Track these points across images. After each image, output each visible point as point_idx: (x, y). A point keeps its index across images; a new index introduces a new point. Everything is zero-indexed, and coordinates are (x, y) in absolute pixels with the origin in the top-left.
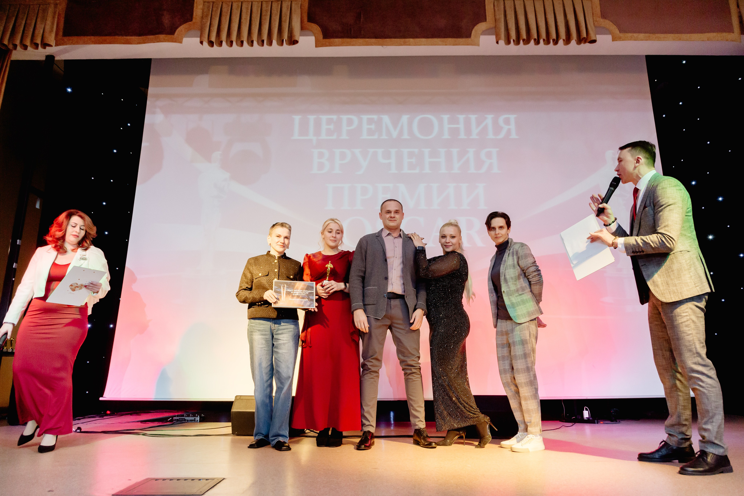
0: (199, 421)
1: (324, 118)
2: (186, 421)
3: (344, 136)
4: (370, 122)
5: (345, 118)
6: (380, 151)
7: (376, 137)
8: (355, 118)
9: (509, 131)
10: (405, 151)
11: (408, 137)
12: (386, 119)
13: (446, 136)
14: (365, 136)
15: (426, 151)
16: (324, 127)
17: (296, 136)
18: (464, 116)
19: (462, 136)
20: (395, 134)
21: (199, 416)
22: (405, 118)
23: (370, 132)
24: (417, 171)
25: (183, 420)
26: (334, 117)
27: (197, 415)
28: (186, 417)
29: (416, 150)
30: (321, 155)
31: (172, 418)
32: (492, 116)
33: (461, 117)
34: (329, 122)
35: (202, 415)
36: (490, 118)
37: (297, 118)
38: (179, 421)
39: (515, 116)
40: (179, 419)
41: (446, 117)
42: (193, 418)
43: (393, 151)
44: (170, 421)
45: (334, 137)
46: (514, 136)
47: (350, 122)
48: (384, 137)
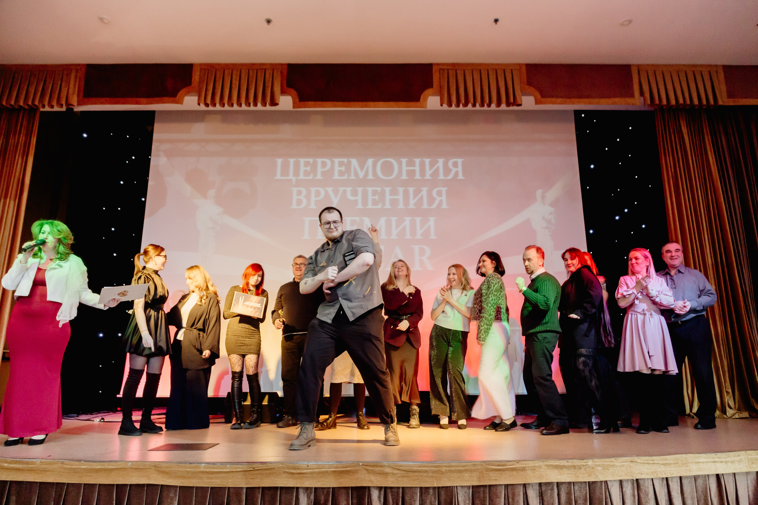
1: (302, 161)
3: (319, 177)
4: (341, 164)
5: (319, 161)
6: (349, 190)
7: (345, 177)
8: (328, 162)
9: (457, 173)
10: (370, 190)
11: (373, 178)
12: (354, 162)
13: (404, 177)
14: (336, 177)
15: (387, 190)
16: (302, 168)
17: (278, 177)
18: (420, 160)
19: (418, 177)
20: (361, 175)
22: (370, 161)
23: (341, 173)
24: (379, 206)
26: (311, 160)
29: (379, 189)
30: (299, 193)
32: (443, 160)
33: (417, 161)
34: (307, 164)
36: (441, 161)
37: (279, 161)
39: (462, 160)
41: (404, 161)
43: (360, 190)
45: (311, 177)
46: (461, 177)
47: (324, 164)
48: (353, 177)
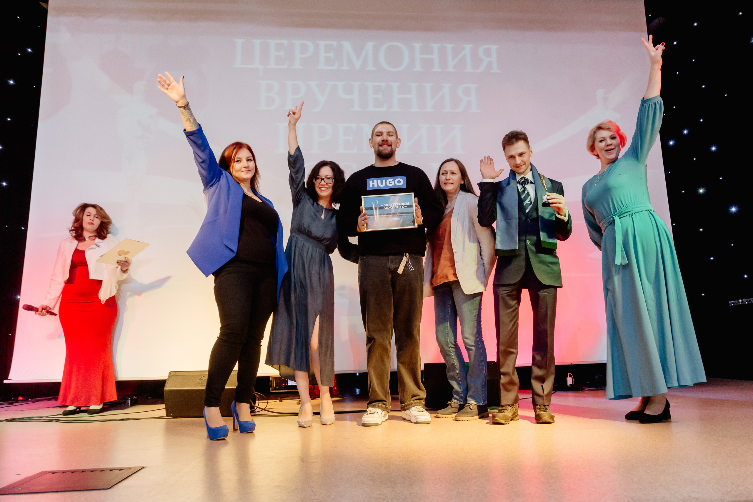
0: (130, 404)
1: (273, 43)
3: (297, 66)
4: (328, 48)
5: (297, 43)
6: (340, 84)
7: (335, 67)
8: (310, 44)
9: (490, 64)
10: (370, 85)
11: (373, 69)
12: (347, 46)
13: (418, 68)
14: (322, 66)
15: (395, 86)
16: (273, 53)
17: (238, 64)
18: (439, 45)
19: (437, 68)
20: (358, 64)
22: (370, 46)
23: (329, 61)
24: (383, 109)
26: (285, 42)
29: (383, 84)
30: (269, 88)
32: (471, 46)
33: (435, 46)
34: (279, 47)
36: (468, 48)
37: (239, 42)
39: (497, 46)
41: (417, 46)
43: (356, 85)
45: (285, 66)
46: (495, 70)
47: (304, 49)
48: (345, 67)
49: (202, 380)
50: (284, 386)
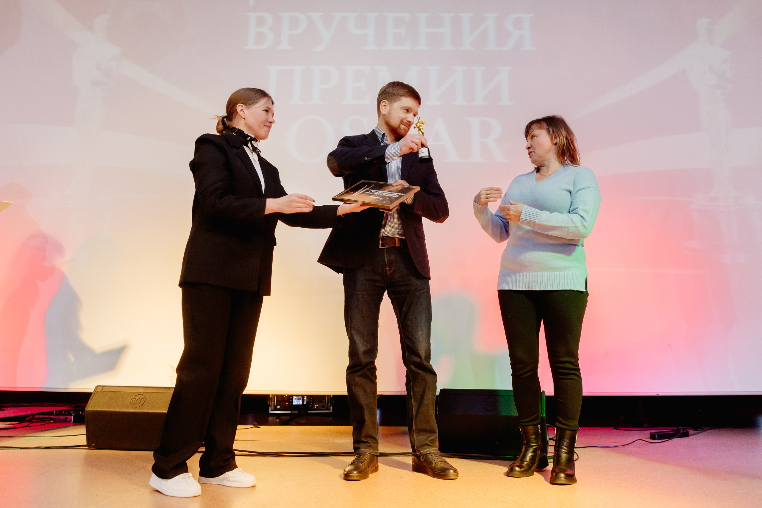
0: (72, 422)
2: (52, 421)
6: (351, 16)
10: (390, 16)
15: (423, 16)
21: (73, 414)
25: (49, 419)
27: (72, 412)
28: (56, 414)
29: (407, 16)
30: (261, 21)
31: (33, 418)
35: (81, 412)
38: (43, 421)
40: (43, 418)
42: (63, 417)
43: (372, 16)
44: (28, 421)
49: (135, 400)
50: (287, 405)
